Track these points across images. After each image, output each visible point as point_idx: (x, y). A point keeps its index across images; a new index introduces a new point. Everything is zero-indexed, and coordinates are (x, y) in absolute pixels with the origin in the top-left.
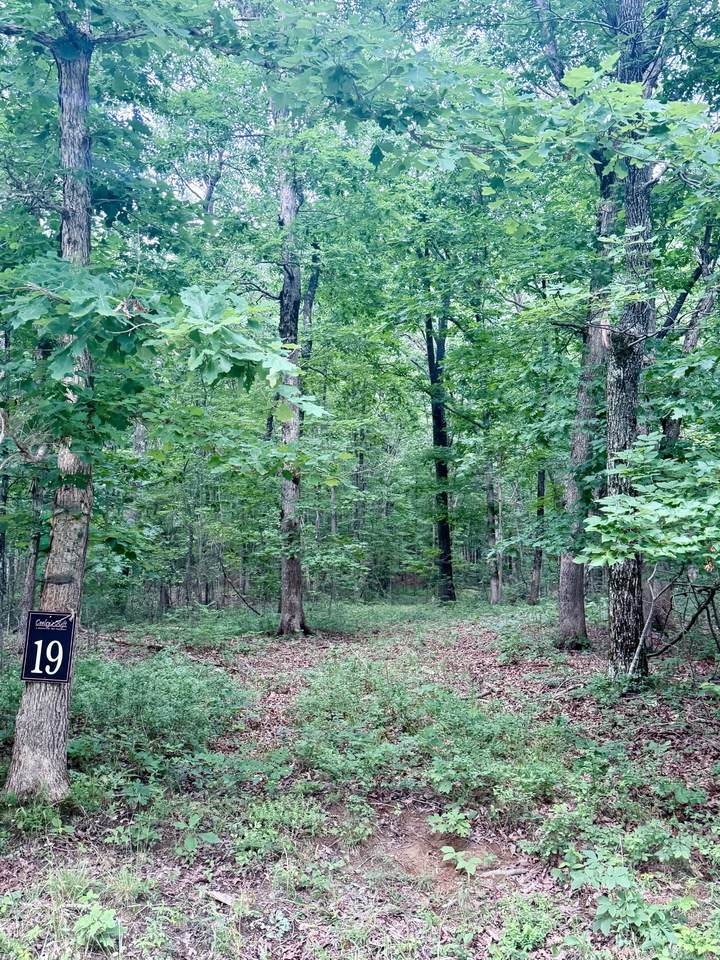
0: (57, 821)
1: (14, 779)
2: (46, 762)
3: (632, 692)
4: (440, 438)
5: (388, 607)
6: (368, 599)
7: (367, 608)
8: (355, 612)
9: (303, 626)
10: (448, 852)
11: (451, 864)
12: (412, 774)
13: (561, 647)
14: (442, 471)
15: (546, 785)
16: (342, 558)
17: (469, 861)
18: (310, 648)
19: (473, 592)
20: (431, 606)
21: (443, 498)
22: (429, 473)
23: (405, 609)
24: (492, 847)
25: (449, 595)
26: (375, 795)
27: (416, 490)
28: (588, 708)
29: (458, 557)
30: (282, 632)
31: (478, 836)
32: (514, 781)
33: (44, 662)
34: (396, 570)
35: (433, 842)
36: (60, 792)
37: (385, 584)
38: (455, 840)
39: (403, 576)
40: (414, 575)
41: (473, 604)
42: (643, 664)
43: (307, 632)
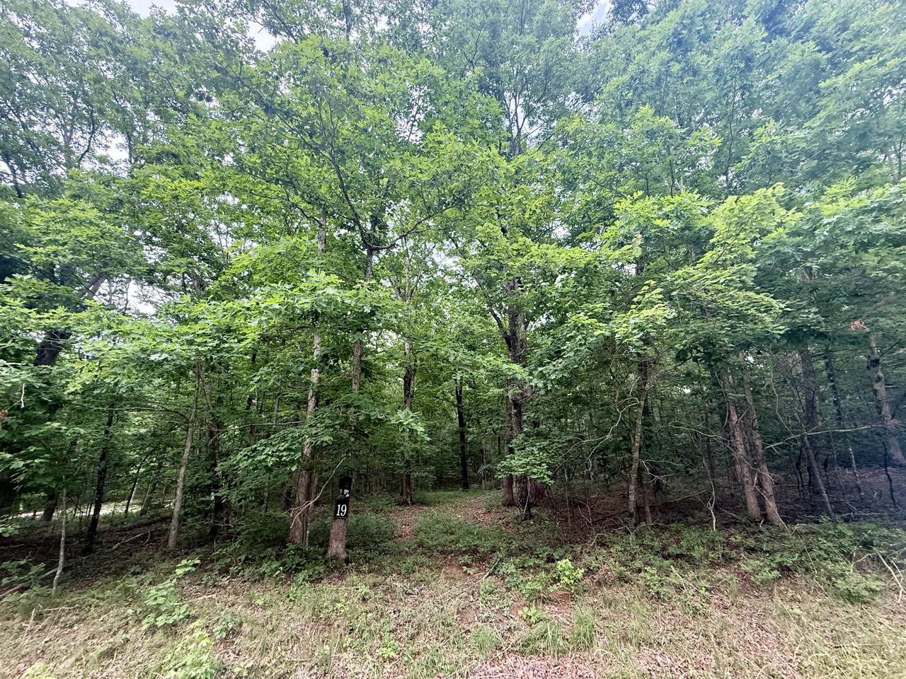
0: (345, 565)
1: (329, 552)
2: (340, 546)
3: (525, 519)
4: (462, 424)
5: (442, 493)
6: (434, 489)
7: (434, 493)
8: (431, 495)
9: (411, 500)
10: (465, 568)
11: (466, 572)
12: (453, 546)
13: (504, 505)
14: (462, 437)
15: (494, 547)
16: (426, 474)
17: (471, 571)
18: (414, 509)
19: (476, 486)
20: (460, 492)
21: (463, 448)
22: (457, 437)
23: (449, 493)
24: (478, 567)
25: (466, 487)
26: (442, 552)
27: (452, 444)
28: (511, 525)
29: (470, 470)
30: (404, 503)
31: (474, 564)
32: (485, 546)
33: (341, 512)
34: (445, 477)
35: (460, 567)
36: (344, 556)
37: (441, 482)
38: (467, 565)
39: (448, 479)
40: (452, 479)
41: (475, 490)
42: (528, 510)
43: (413, 504)
